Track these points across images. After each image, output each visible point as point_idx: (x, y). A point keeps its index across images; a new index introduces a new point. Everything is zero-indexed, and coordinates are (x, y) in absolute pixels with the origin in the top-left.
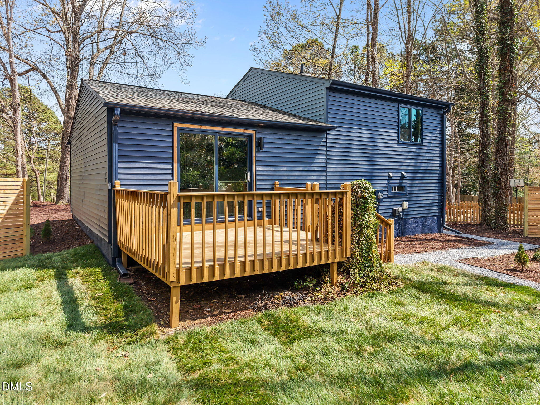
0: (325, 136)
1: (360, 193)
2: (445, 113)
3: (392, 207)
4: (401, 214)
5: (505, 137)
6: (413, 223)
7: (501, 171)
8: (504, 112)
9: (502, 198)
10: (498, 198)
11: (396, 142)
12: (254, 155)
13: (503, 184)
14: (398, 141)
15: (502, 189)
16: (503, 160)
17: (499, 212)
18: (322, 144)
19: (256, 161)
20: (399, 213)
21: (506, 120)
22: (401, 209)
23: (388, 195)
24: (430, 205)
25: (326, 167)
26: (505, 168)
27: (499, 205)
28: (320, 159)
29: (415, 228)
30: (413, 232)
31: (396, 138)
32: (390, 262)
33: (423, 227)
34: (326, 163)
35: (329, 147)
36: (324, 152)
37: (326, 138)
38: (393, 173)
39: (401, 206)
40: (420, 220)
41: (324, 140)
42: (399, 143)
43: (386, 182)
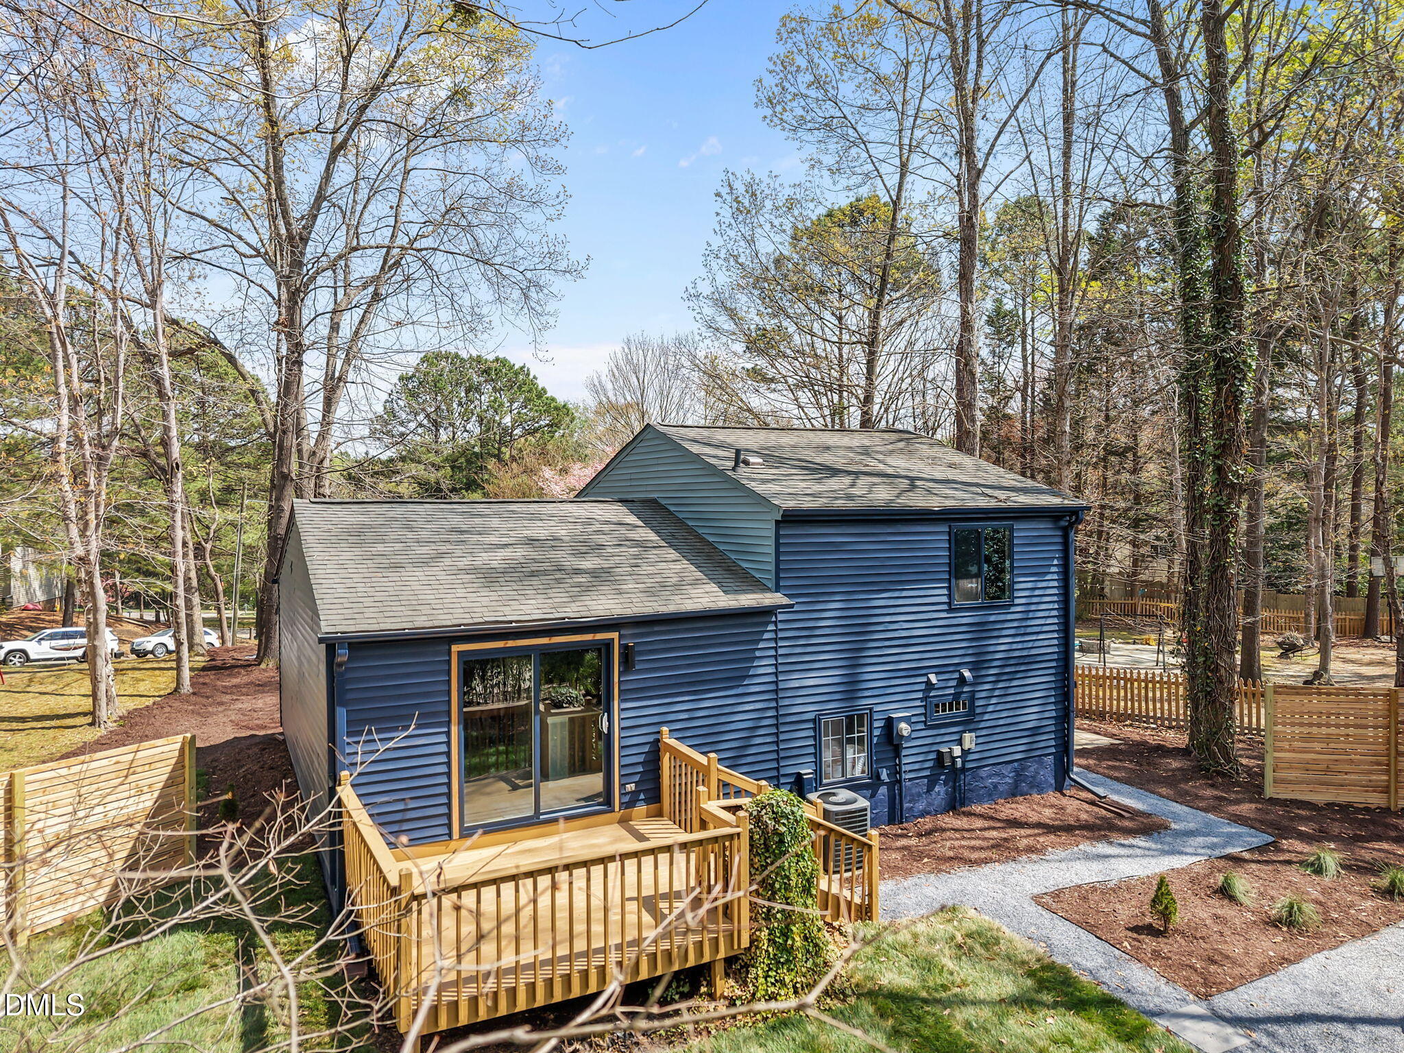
0: (774, 619)
1: (771, 823)
2: (1071, 525)
3: (935, 748)
4: (959, 760)
5: (1225, 569)
6: (990, 776)
7: (1218, 643)
8: (1221, 510)
9: (1222, 704)
10: (1214, 702)
11: (945, 607)
12: (616, 679)
13: (1223, 671)
14: (949, 604)
15: (1221, 682)
16: (1222, 617)
17: (1216, 733)
18: (766, 636)
19: (620, 691)
20: (953, 759)
21: (1225, 531)
22: (957, 751)
23: (925, 722)
24: (1035, 731)
25: (776, 683)
26: (1225, 636)
27: (1216, 716)
28: (764, 667)
29: (995, 787)
30: (990, 795)
31: (945, 599)
32: (870, 918)
33: (1016, 781)
34: (776, 674)
35: (782, 639)
36: (772, 653)
37: (775, 623)
38: (936, 673)
39: (960, 742)
40: (1010, 767)
41: (771, 627)
42: (950, 610)
43: (920, 695)
